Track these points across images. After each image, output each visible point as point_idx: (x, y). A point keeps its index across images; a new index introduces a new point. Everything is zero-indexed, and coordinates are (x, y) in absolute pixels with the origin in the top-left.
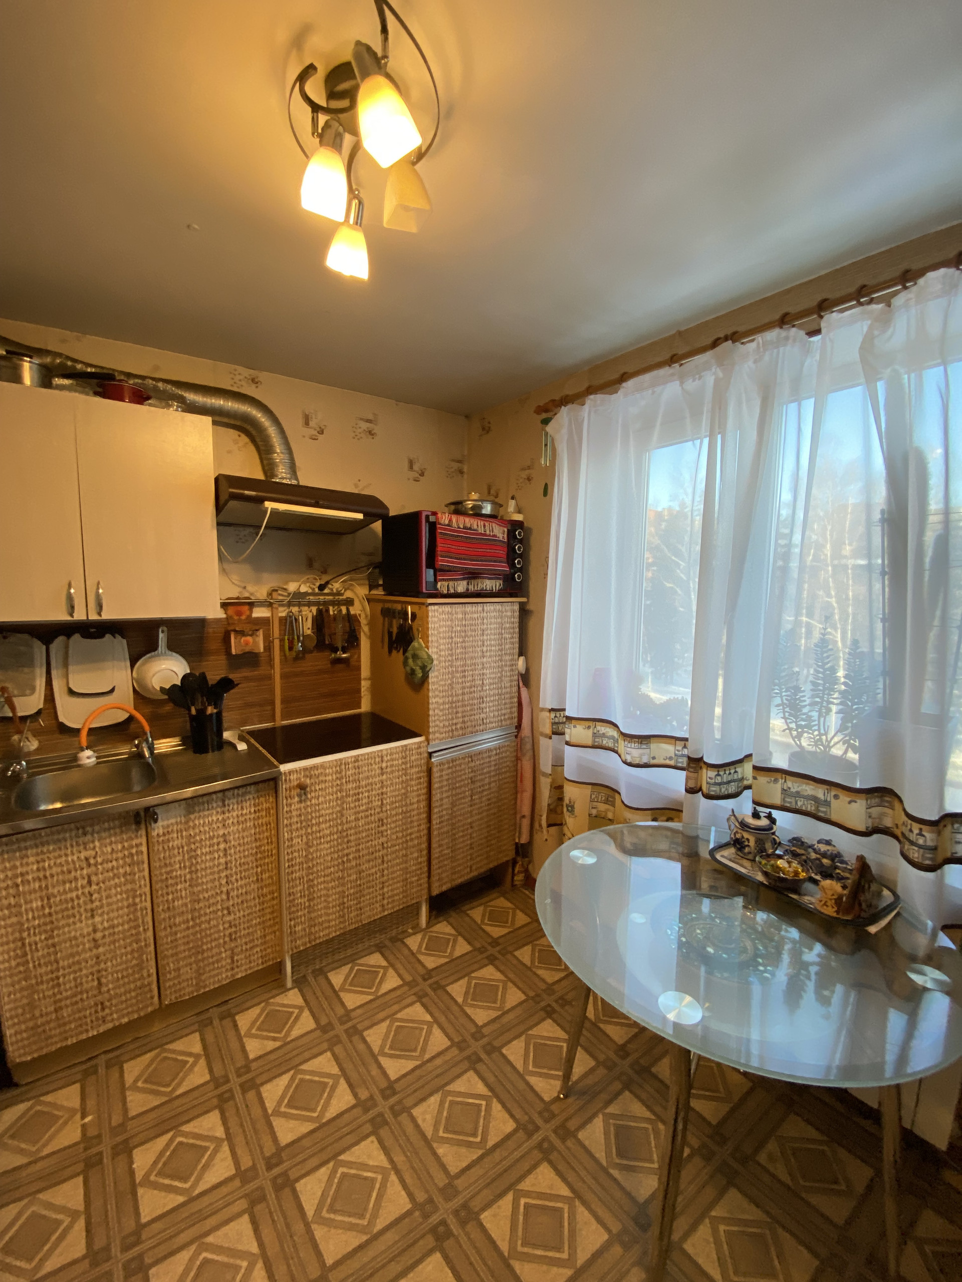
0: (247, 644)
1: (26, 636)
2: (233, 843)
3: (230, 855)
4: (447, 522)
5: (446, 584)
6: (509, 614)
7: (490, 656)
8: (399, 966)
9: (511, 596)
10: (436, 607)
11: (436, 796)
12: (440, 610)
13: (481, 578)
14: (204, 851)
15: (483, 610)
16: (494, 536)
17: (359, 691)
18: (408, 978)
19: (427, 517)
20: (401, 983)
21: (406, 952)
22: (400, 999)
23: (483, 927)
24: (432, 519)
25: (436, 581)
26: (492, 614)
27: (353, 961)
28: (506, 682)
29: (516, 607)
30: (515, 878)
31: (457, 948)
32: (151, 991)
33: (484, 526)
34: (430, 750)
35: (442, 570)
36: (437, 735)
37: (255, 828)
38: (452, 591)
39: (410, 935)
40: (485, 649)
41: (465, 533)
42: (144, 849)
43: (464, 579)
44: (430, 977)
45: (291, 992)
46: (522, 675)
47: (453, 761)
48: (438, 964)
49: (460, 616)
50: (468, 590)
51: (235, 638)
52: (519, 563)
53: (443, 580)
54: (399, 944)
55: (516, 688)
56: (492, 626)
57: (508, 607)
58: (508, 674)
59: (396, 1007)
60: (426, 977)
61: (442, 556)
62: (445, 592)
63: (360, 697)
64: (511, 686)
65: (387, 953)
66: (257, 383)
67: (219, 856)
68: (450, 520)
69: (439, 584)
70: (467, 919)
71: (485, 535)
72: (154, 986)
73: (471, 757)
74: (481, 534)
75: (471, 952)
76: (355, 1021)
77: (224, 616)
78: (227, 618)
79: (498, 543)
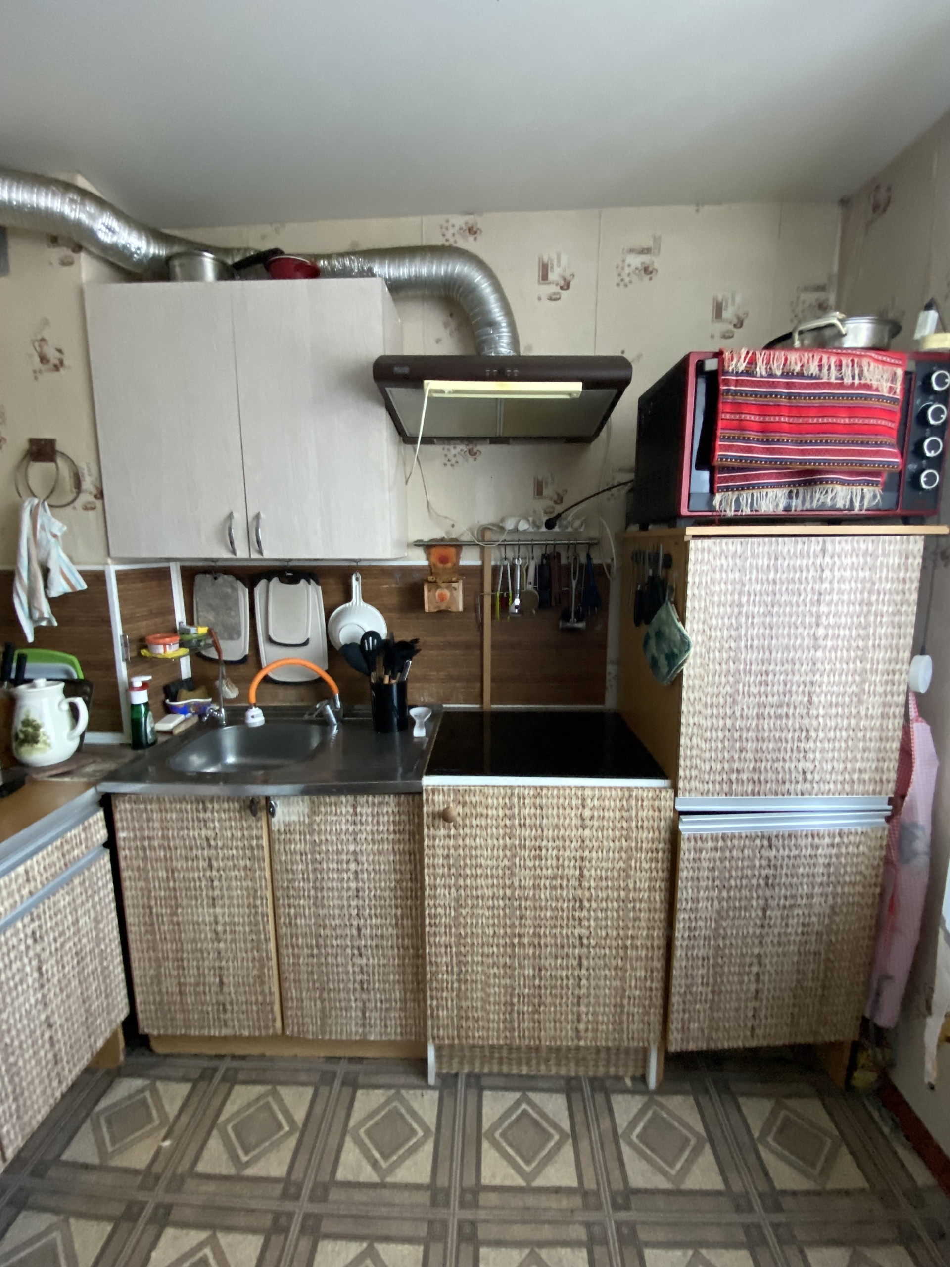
0: (442, 598)
1: (230, 578)
2: (366, 865)
3: (363, 880)
4: (742, 367)
5: (732, 496)
6: (894, 560)
7: (835, 649)
8: (584, 1145)
9: (906, 521)
10: (707, 543)
11: (685, 893)
12: (717, 549)
13: (821, 481)
14: (331, 866)
15: (824, 551)
16: (868, 387)
17: (603, 679)
18: (590, 1184)
19: (700, 365)
20: (575, 1184)
21: (606, 1124)
22: (564, 1219)
23: (761, 1148)
24: (711, 365)
25: (712, 492)
26: (847, 561)
27: (524, 1089)
28: (873, 705)
29: (917, 546)
30: (856, 1074)
31: (696, 1170)
32: (272, 1010)
33: (840, 366)
34: (679, 808)
35: (724, 469)
36: (694, 784)
37: (395, 854)
38: (747, 511)
39: (625, 1091)
40: (821, 632)
41: (788, 385)
42: (265, 842)
43: (779, 485)
44: (627, 1207)
45: (430, 1092)
46: (918, 695)
47: (724, 838)
48: (649, 1186)
49: (762, 562)
50: (787, 509)
51: (429, 591)
52: (933, 446)
53: (727, 489)
54: (600, 1098)
55: (899, 722)
56: (846, 587)
57: (893, 546)
58: (880, 689)
59: (547, 1232)
60: (620, 1200)
61: (724, 439)
62: (730, 513)
63: (604, 688)
64: (885, 716)
65: (578, 1106)
66: (475, 233)
67: (349, 879)
68: (752, 362)
69: (718, 497)
70: (735, 1117)
71: (841, 386)
72: (277, 1007)
73: (769, 840)
74: (829, 385)
75: (718, 1193)
76: (482, 1214)
77: (426, 563)
78: (430, 566)
79: (873, 403)
